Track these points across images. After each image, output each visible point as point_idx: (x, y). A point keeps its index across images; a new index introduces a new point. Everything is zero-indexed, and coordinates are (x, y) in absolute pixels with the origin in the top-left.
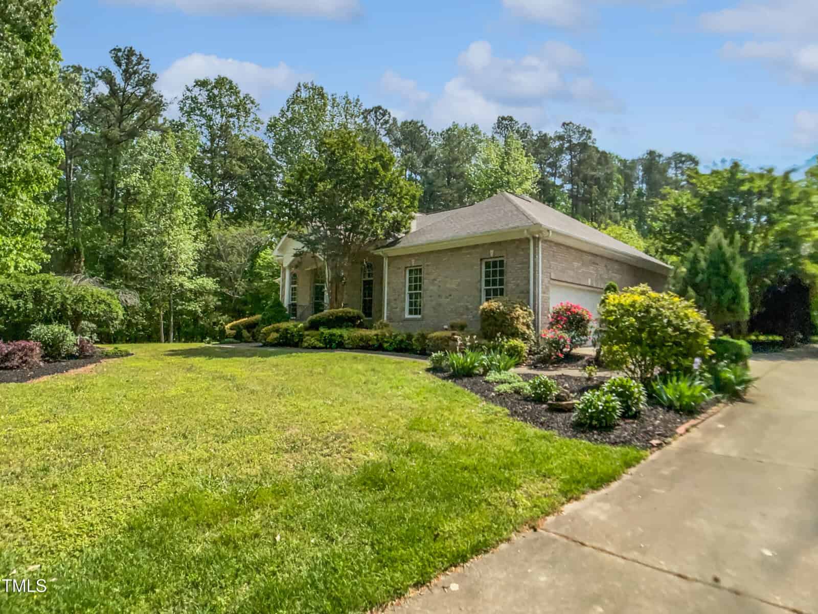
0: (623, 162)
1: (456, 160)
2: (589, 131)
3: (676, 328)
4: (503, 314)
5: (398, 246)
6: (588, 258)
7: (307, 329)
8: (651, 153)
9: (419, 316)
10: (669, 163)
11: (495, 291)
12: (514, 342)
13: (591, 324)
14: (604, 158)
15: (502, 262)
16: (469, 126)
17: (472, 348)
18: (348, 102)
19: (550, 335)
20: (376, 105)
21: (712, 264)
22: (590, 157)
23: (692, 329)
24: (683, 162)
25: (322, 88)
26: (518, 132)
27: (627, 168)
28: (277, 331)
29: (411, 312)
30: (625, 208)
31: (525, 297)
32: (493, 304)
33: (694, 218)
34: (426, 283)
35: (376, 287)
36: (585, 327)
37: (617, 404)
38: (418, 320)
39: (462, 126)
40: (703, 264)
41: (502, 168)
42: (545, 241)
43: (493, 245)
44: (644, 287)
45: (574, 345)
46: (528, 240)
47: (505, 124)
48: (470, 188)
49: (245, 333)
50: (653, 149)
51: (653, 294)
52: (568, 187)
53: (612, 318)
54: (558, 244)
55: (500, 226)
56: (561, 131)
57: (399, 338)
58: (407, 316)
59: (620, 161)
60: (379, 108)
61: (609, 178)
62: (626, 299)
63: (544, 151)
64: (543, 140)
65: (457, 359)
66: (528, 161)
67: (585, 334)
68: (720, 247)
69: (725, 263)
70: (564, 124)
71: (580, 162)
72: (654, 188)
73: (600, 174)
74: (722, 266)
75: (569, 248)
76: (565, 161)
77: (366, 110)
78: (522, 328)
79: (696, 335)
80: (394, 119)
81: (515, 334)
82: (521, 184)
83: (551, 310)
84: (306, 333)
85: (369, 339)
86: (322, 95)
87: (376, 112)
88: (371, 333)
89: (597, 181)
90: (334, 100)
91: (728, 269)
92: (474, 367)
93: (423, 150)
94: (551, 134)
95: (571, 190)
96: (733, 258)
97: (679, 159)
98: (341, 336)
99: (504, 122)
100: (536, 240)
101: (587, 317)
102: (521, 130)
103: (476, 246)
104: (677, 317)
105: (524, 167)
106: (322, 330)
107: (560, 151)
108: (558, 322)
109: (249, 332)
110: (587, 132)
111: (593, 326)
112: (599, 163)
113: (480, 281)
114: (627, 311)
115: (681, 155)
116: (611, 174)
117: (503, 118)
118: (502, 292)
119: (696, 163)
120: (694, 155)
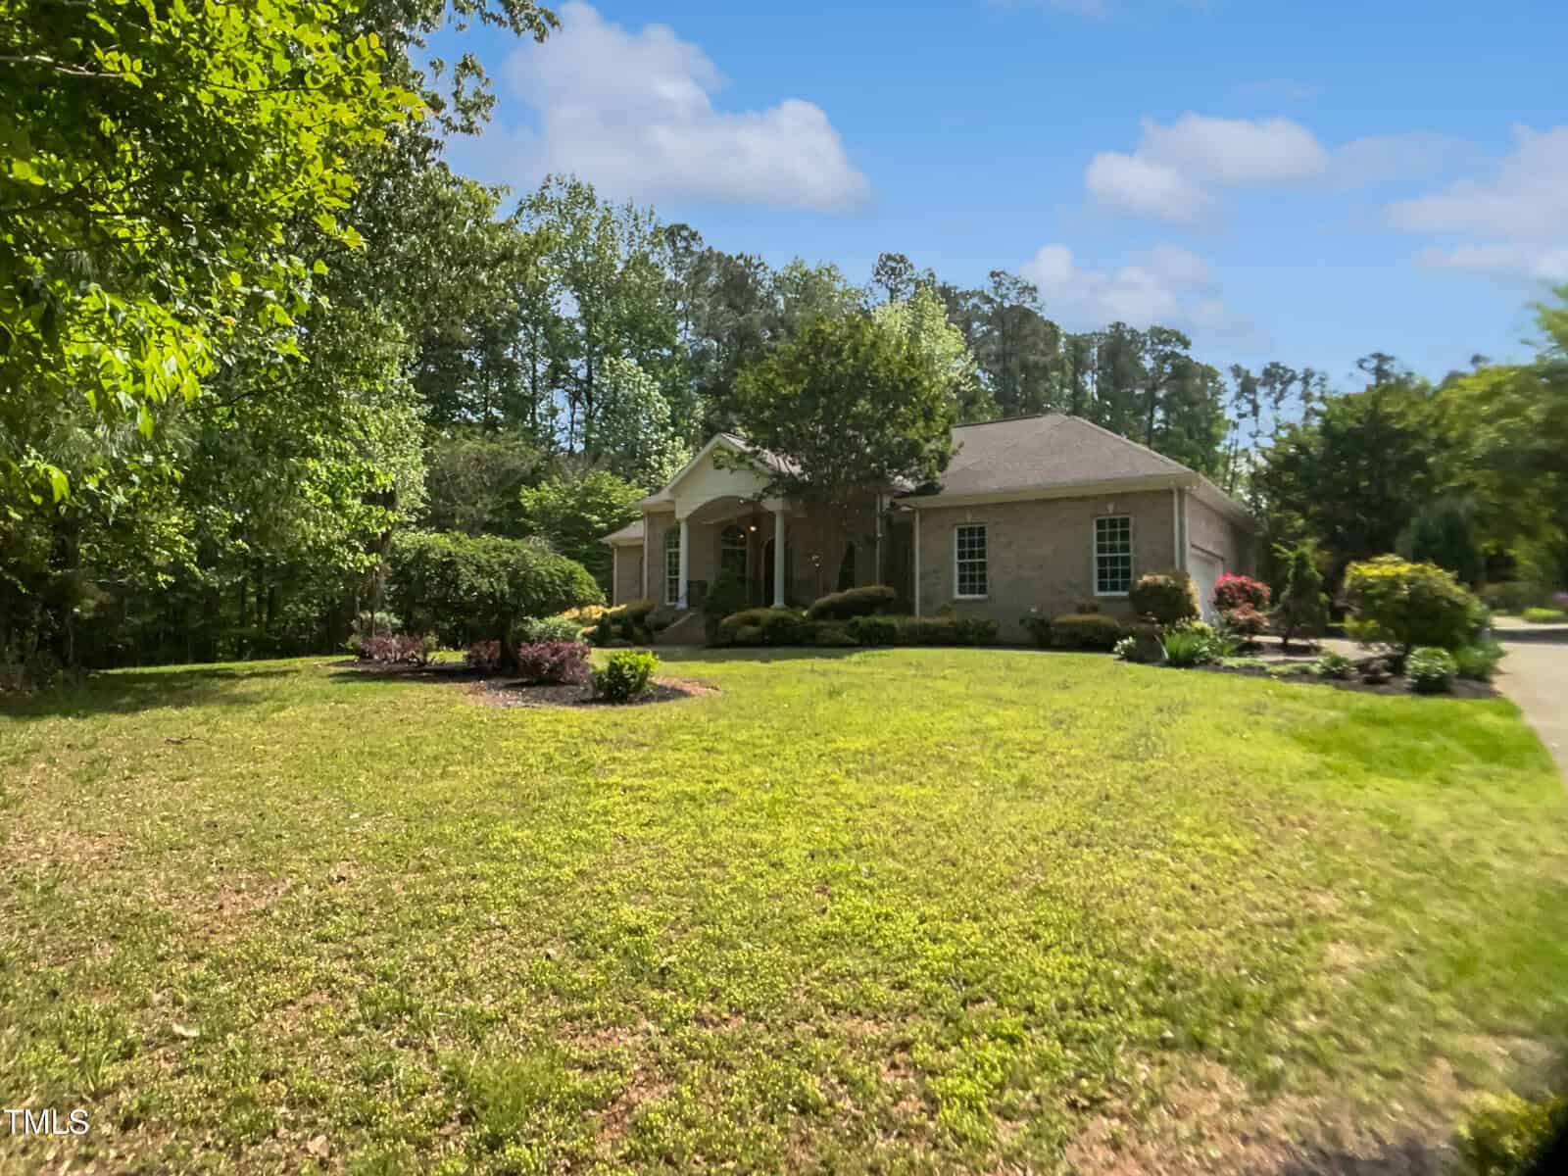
2: (1035, 289)
5: (942, 494)
7: (819, 618)
9: (984, 596)
10: (1144, 343)
11: (1113, 560)
12: (1198, 624)
14: (1053, 333)
15: (1126, 522)
20: (674, 222)
22: (1035, 333)
24: (1164, 343)
28: (754, 621)
29: (963, 591)
31: (1167, 566)
34: (992, 549)
38: (982, 601)
43: (1112, 497)
46: (1170, 492)
49: (637, 631)
57: (992, 626)
58: (957, 596)
60: (684, 227)
70: (991, 274)
73: (1043, 359)
75: (1199, 502)
80: (709, 250)
84: (819, 624)
89: (1045, 371)
97: (1160, 335)
98: (891, 626)
99: (892, 265)
100: (1182, 493)
103: (1083, 499)
106: (855, 618)
110: (1028, 289)
113: (1091, 545)
117: (889, 258)
118: (1127, 561)
119: (1186, 345)
120: (1182, 332)
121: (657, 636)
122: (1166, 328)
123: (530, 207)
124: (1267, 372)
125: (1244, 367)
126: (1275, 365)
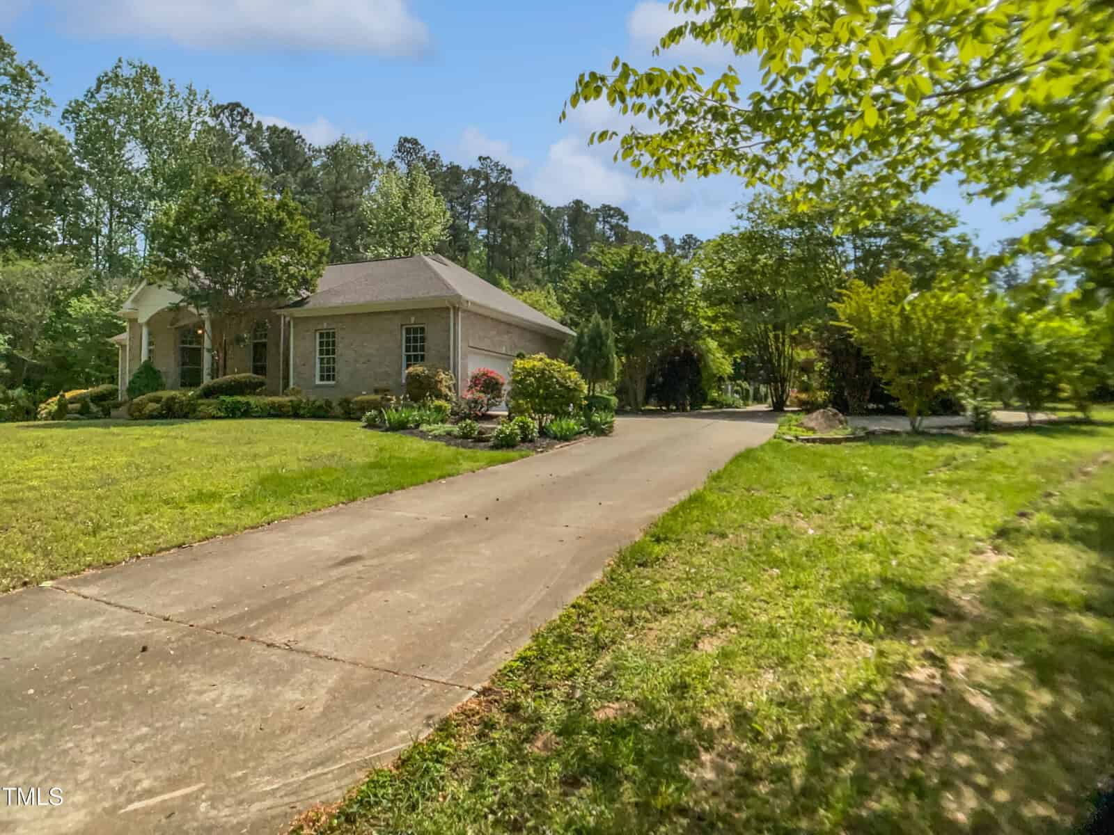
0: (548, 209)
1: (344, 188)
2: (510, 171)
3: (561, 385)
4: (427, 377)
5: (306, 307)
6: (502, 327)
7: (200, 397)
8: (578, 202)
9: (332, 383)
10: (597, 216)
11: (416, 357)
12: (438, 403)
13: (504, 387)
14: (526, 202)
15: (422, 330)
16: (361, 144)
17: (406, 406)
18: (192, 92)
19: (469, 396)
20: (234, 101)
21: (592, 339)
22: (510, 202)
23: (572, 386)
24: (611, 217)
25: (155, 70)
26: (424, 160)
27: (551, 216)
28: (158, 400)
29: (322, 379)
30: (549, 263)
31: (446, 361)
32: (418, 369)
33: (599, 294)
34: (340, 348)
35: (271, 349)
36: (500, 390)
37: (518, 431)
38: (332, 386)
39: (353, 142)
40: (586, 339)
41: (405, 205)
42: (465, 311)
43: (413, 312)
44: (542, 355)
45: (490, 406)
46: (448, 309)
47: (408, 147)
48: (364, 227)
49: (94, 408)
50: (579, 198)
51: (548, 361)
52: (483, 232)
53: (518, 378)
54: (476, 314)
55: (421, 294)
56: (477, 165)
57: (318, 403)
58: (318, 382)
59: (544, 207)
60: (238, 105)
61: (530, 228)
62: (528, 364)
63: (455, 188)
64: (455, 172)
65: (391, 415)
66: (438, 201)
67: (499, 396)
68: (598, 325)
69: (600, 337)
70: (480, 158)
71: (498, 206)
72: (581, 243)
73: (520, 222)
74: (598, 341)
75: (486, 317)
76: (480, 202)
77: (219, 107)
78: (445, 390)
79: (575, 390)
80: (259, 123)
81: (439, 396)
82: (428, 228)
83: (470, 374)
84: (200, 401)
85: (281, 406)
86: (156, 80)
87: (232, 110)
88: (284, 399)
89: (516, 230)
90: (171, 87)
91: (603, 344)
92: (408, 422)
93: (300, 169)
94: (465, 168)
95: (487, 237)
96: (607, 334)
97: (608, 212)
98: (248, 404)
99: (408, 145)
100: (456, 310)
101: (501, 381)
102: (429, 158)
103: (396, 312)
104: (564, 378)
105: (432, 210)
106: (222, 398)
107: (474, 190)
108: (476, 385)
109: (98, 405)
110: (505, 171)
111: (506, 388)
112: (520, 208)
113: (401, 347)
114: (529, 373)
115: (610, 208)
116: (533, 224)
117: (406, 140)
118: (423, 358)
119: (626, 219)
120: (623, 209)
121: (113, 413)
122: (613, 206)
123: (107, 81)
124: (685, 241)
125: (671, 236)
126: (690, 236)
